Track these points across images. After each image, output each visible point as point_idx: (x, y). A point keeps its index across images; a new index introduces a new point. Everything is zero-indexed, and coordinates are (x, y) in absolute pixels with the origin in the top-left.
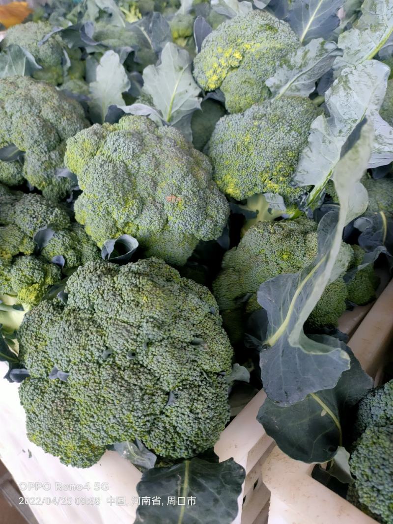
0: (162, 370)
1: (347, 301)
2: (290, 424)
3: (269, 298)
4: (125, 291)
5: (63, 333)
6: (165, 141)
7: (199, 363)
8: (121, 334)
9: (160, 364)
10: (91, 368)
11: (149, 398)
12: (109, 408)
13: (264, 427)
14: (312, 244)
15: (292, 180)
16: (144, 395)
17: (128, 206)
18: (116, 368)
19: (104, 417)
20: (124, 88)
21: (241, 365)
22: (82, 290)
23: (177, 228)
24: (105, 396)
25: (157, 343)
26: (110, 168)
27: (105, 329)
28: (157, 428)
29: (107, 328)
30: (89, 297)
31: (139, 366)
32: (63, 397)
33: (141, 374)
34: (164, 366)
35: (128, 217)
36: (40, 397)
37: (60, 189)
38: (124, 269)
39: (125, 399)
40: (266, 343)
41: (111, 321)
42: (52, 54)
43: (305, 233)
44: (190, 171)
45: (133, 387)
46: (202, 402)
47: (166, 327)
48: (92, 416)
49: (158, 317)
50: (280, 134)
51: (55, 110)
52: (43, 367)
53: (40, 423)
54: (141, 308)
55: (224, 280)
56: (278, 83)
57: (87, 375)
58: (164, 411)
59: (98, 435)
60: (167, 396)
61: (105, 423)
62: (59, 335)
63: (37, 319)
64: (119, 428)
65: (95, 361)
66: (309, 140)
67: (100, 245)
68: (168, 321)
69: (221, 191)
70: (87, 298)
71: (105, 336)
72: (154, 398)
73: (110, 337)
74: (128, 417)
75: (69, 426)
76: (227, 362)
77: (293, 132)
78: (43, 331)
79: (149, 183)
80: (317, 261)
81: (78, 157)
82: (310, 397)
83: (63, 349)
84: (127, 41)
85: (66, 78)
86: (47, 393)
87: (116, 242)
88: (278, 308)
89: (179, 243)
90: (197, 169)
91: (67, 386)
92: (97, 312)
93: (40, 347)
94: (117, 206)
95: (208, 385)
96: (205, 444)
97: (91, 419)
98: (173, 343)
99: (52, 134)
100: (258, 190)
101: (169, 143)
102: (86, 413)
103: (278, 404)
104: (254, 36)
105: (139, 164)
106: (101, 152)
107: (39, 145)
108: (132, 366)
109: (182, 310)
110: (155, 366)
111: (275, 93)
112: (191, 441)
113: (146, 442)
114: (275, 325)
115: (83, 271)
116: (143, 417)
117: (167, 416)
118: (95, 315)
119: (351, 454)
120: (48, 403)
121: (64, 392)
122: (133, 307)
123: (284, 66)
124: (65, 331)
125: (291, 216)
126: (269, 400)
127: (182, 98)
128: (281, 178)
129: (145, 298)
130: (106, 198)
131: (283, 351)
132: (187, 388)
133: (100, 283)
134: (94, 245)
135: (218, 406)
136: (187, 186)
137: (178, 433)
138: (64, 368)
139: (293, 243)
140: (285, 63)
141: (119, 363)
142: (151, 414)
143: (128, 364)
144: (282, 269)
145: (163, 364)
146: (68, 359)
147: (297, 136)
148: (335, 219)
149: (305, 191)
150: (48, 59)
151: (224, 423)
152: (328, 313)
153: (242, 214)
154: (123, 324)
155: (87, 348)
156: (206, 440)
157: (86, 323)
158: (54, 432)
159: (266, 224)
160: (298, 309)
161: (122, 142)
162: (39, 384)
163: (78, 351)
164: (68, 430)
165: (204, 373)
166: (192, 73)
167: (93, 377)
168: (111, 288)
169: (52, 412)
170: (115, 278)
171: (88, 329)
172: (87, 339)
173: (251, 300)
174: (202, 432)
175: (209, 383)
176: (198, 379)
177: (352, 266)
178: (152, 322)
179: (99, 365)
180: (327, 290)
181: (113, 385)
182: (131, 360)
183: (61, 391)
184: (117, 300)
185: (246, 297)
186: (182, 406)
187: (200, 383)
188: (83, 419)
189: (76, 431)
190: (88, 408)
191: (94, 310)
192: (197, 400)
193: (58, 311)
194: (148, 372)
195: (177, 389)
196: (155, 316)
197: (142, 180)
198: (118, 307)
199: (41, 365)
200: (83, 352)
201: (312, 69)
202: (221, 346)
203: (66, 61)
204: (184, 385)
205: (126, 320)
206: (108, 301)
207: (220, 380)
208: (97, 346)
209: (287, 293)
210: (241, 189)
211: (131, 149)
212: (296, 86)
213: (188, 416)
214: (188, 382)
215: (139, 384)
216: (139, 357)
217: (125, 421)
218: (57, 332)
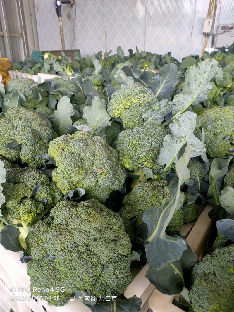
0: (101, 253)
1: (184, 220)
2: (161, 278)
3: (148, 218)
4: (83, 215)
5: (54, 236)
6: (97, 143)
7: (117, 250)
8: (82, 236)
9: (100, 250)
10: (67, 253)
11: (95, 268)
12: (76, 272)
13: (149, 280)
14: (167, 192)
15: (156, 162)
16: (92, 266)
17: (80, 174)
18: (79, 252)
19: (74, 277)
20: (72, 114)
21: (136, 252)
22: (61, 215)
23: (103, 184)
24: (74, 266)
25: (98, 240)
26: (72, 156)
27: (73, 233)
28: (98, 283)
29: (74, 233)
30: (65, 218)
31: (90, 252)
32: (52, 268)
33: (91, 255)
34: (102, 251)
35: (80, 179)
36: (41, 269)
37: (39, 163)
38: (81, 204)
39: (84, 267)
40: (147, 241)
41: (77, 230)
42: (33, 94)
43: (163, 187)
44: (109, 158)
45: (88, 262)
46: (119, 269)
47: (102, 232)
48: (68, 277)
49: (98, 228)
50: (150, 141)
51: (39, 124)
52: (41, 254)
53: (41, 282)
54: (91, 223)
55: (124, 210)
56: (147, 116)
57: (65, 257)
58: (101, 274)
59: (70, 286)
60: (103, 267)
61: (74, 280)
62: (51, 237)
63: (37, 230)
64: (81, 282)
65: (69, 250)
66: (163, 144)
67: (64, 193)
68: (103, 229)
69: (123, 166)
70: (64, 219)
71: (73, 237)
72: (97, 267)
73: (76, 237)
74: (85, 277)
75: (55, 283)
76: (129, 250)
77: (156, 140)
78: (41, 236)
79: (90, 163)
80: (170, 200)
81: (56, 150)
82: (170, 265)
83: (53, 244)
84: (70, 89)
85: (38, 106)
86: (44, 267)
87: (74, 191)
88: (153, 223)
89: (103, 191)
90: (112, 156)
91: (54, 263)
92: (69, 225)
93: (40, 244)
94: (75, 174)
95: (121, 261)
96: (121, 291)
97: (67, 279)
98: (105, 240)
99: (37, 137)
100: (140, 166)
101: (99, 144)
102: (65, 276)
103: (155, 269)
104: (136, 96)
105: (86, 154)
106: (67, 148)
107: (30, 142)
108: (86, 251)
109: (108, 224)
110: (97, 251)
111: (146, 121)
112: (114, 290)
113: (92, 291)
114: (151, 231)
115: (60, 206)
116: (92, 277)
117: (102, 277)
118: (68, 227)
119: (189, 291)
120: (45, 272)
121: (52, 266)
122: (87, 222)
123: (150, 110)
124: (54, 235)
125: (156, 178)
126: (151, 267)
127: (102, 121)
128: (151, 161)
129: (92, 218)
130: (70, 170)
131: (156, 243)
132: (112, 263)
133: (70, 211)
134: (61, 192)
135: (126, 272)
136: (108, 164)
137: (108, 286)
138: (53, 254)
139: (158, 192)
140: (151, 109)
141: (80, 250)
142: (95, 276)
143: (85, 250)
144: (153, 204)
145: (101, 250)
146: (56, 249)
147: (158, 142)
148: (177, 182)
149: (162, 167)
150: (30, 96)
151: (129, 281)
152: (175, 226)
153: (131, 177)
154: (82, 231)
155: (65, 243)
156: (121, 289)
157: (64, 231)
158: (48, 286)
159: (144, 182)
160: (163, 223)
161: (78, 144)
162: (39, 262)
163: (61, 245)
164: (55, 285)
165: (119, 255)
166: (107, 110)
167: (68, 257)
168: (76, 214)
169: (47, 276)
170: (77, 209)
171: (66, 234)
172: (65, 239)
173: (138, 220)
174: (119, 285)
175: (122, 260)
176: (117, 258)
177: (185, 203)
178: (96, 230)
179: (71, 251)
180: (175, 215)
181: (78, 261)
182: (86, 249)
183: (51, 266)
184: (79, 219)
185: (136, 218)
186: (110, 272)
187: (118, 260)
188: (63, 279)
189: (58, 285)
190: (66, 273)
191: (68, 224)
192: (117, 269)
193: (48, 225)
194: (94, 254)
195: (107, 263)
196: (97, 227)
197: (87, 162)
198: (80, 223)
199: (41, 253)
200: (63, 245)
201: (163, 112)
202: (127, 242)
203: (39, 98)
204: (110, 261)
205: (83, 229)
206: (75, 220)
207: (126, 259)
208: (70, 242)
209: (157, 215)
210: (132, 165)
211: (82, 147)
212: (155, 118)
213: (113, 277)
214: (112, 260)
215: (90, 260)
216: (90, 247)
217: (84, 279)
218: (50, 236)
